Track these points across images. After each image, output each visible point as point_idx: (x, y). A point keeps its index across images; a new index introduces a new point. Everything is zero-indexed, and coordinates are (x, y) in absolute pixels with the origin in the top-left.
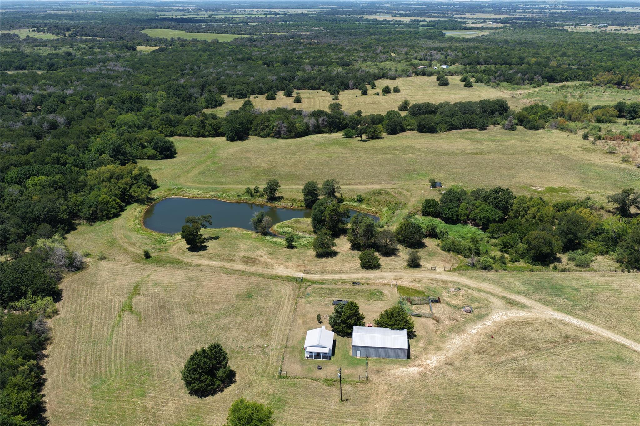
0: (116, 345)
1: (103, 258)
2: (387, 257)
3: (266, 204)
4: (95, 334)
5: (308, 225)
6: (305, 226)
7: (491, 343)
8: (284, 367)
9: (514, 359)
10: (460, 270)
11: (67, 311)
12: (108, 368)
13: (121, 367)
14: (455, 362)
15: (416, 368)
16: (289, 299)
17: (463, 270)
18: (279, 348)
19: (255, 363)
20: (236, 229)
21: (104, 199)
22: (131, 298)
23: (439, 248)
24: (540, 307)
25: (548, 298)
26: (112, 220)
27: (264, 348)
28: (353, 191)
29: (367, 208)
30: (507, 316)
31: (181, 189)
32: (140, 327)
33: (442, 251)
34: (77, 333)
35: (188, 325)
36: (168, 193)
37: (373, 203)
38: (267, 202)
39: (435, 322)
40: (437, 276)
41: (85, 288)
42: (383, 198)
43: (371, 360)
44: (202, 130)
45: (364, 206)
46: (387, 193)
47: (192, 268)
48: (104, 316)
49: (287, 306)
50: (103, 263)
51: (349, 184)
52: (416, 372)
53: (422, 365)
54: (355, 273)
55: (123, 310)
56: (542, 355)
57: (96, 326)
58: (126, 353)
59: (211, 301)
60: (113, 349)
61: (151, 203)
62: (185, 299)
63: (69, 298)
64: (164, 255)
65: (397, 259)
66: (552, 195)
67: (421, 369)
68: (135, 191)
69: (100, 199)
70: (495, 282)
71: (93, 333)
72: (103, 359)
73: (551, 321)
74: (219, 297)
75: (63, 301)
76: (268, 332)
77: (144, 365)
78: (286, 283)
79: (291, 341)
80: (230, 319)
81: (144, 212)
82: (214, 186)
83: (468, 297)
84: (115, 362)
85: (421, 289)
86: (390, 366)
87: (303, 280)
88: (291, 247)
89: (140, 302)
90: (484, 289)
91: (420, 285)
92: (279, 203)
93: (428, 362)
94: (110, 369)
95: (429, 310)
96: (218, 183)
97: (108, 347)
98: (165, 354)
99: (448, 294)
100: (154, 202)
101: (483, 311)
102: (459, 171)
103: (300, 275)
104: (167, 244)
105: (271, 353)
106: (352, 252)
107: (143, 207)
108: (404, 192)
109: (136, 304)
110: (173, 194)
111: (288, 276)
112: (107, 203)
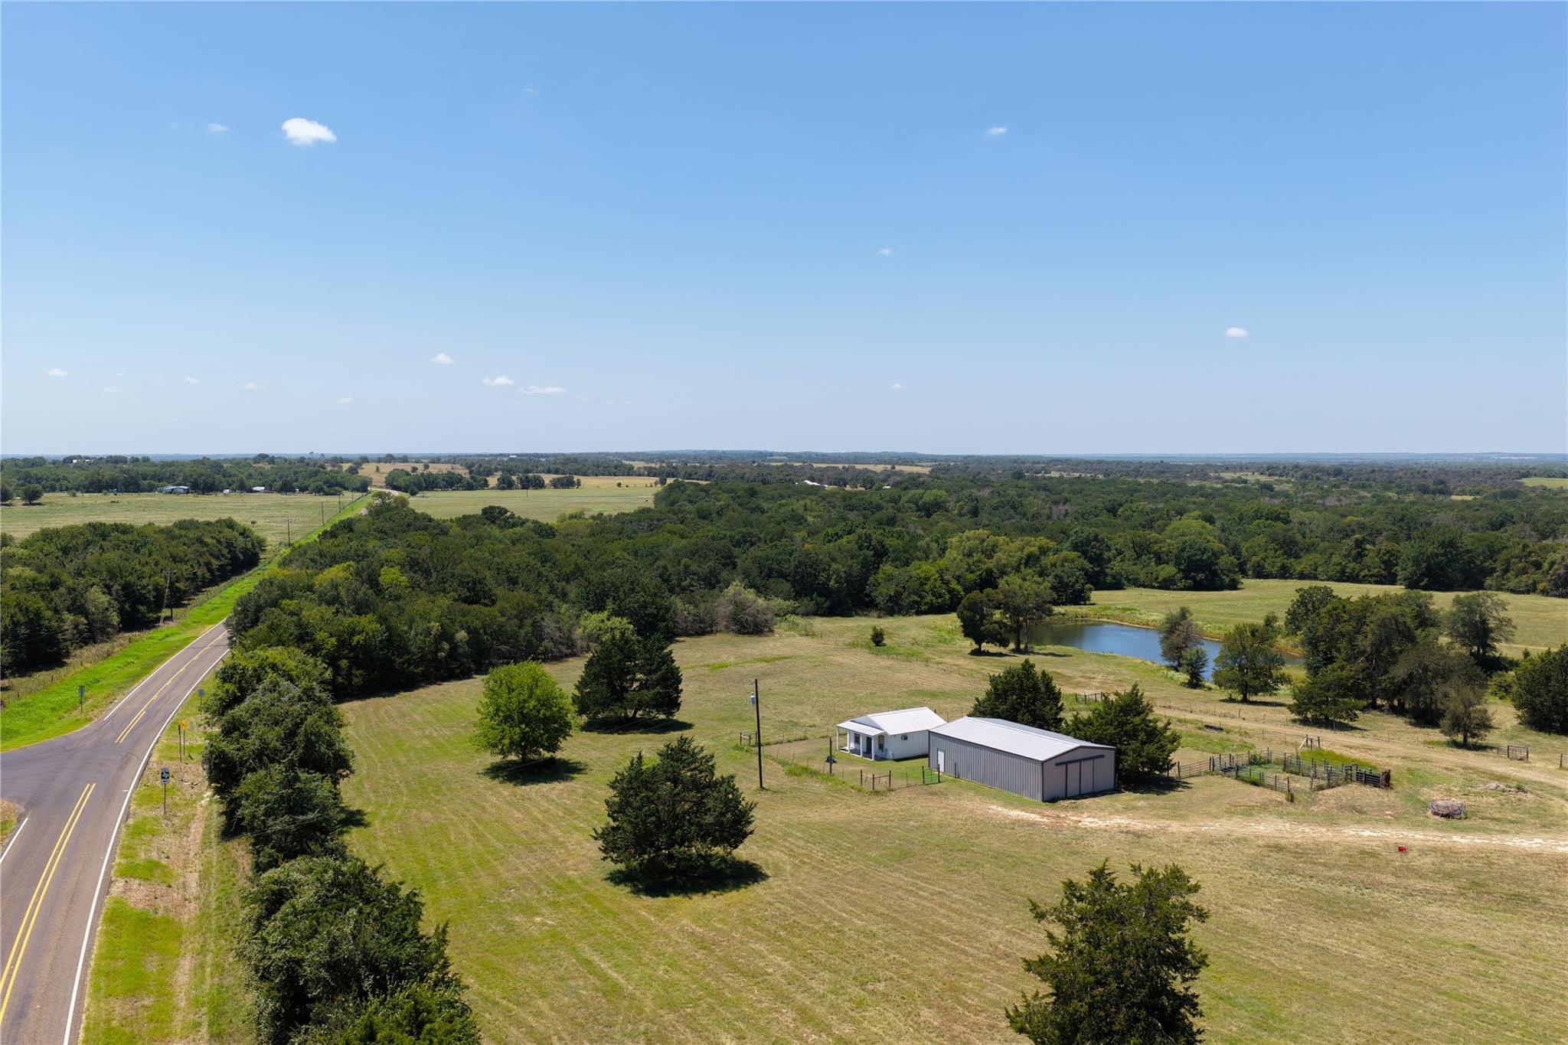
7: (1368, 853)
15: (1032, 816)
22: (746, 662)
44: (1352, 565)
53: (1059, 818)
67: (1042, 819)
93: (1090, 819)
99: (1453, 788)
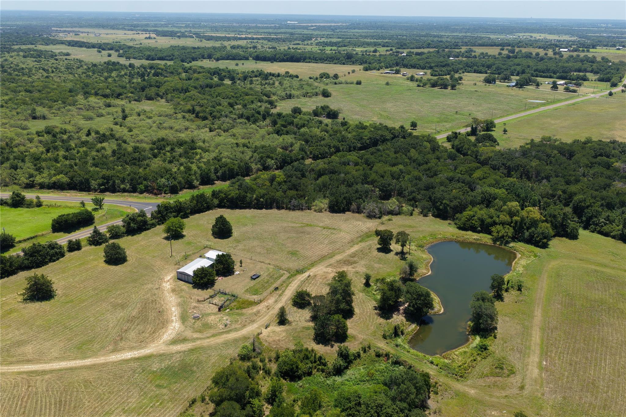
2: (310, 316)
7: (156, 309)
24: (163, 350)
25: (168, 362)
30: (172, 329)
40: (255, 325)
56: (123, 320)
65: (303, 319)
73: (143, 344)
91: (250, 312)
99: (224, 318)
101: (188, 323)
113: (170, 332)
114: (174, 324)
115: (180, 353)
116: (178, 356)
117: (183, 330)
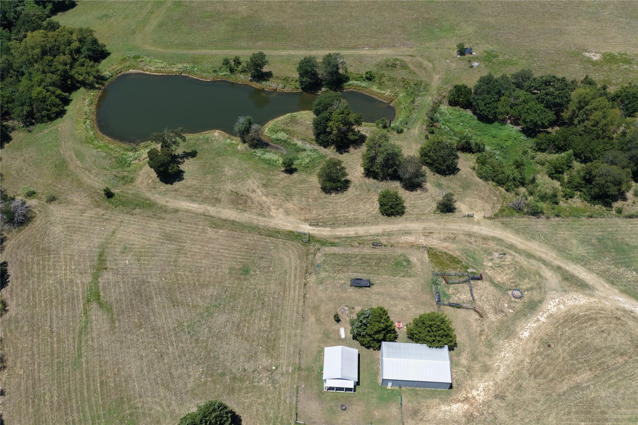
0: (87, 369)
1: (52, 199)
2: (412, 191)
3: (250, 83)
4: (58, 347)
5: (308, 129)
6: (304, 129)
7: (548, 356)
8: (300, 407)
9: (578, 386)
10: (502, 217)
11: (18, 305)
12: (81, 414)
13: (97, 412)
14: (507, 394)
15: (459, 405)
16: (295, 276)
17: (507, 216)
18: (290, 370)
19: (263, 400)
20: (216, 133)
21: (38, 94)
22: (96, 277)
23: (474, 174)
24: (604, 287)
25: (613, 269)
26: (55, 121)
27: (272, 371)
28: (360, 59)
29: (378, 91)
30: (564, 304)
31: (139, 57)
32: (114, 334)
33: (478, 179)
34: (34, 347)
35: (174, 329)
36: (123, 66)
37: (386, 82)
38: (251, 81)
39: (477, 317)
40: (475, 229)
41: (36, 259)
42: (399, 74)
43: (405, 392)
45: (375, 88)
46: (404, 66)
47: (168, 216)
48: (65, 314)
49: (295, 290)
50: (53, 207)
51: (354, 48)
52: (461, 413)
53: (466, 399)
54: (374, 224)
55: (89, 301)
56: (610, 378)
57: (58, 334)
58: (102, 383)
59: (198, 280)
60: (84, 376)
61: (103, 85)
62: (165, 278)
63: (17, 278)
64: (130, 190)
65: (423, 195)
66: (611, 70)
67: (466, 406)
68: (78, 73)
69: (34, 94)
70: (547, 240)
71: (55, 346)
72: (73, 395)
73: (619, 313)
74: (208, 273)
75: (10, 284)
76: (274, 340)
77: (126, 406)
78: (289, 243)
79: (304, 358)
80: (225, 316)
81: (95, 102)
82: (180, 52)
83: (516, 269)
84: (89, 402)
85: (457, 254)
86: (429, 401)
87: (309, 239)
88: (290, 170)
89: (109, 284)
90: (533, 252)
91: (454, 246)
92: (268, 83)
93: (475, 393)
94: (84, 415)
95: (469, 295)
96: (185, 45)
97: (78, 373)
98: (151, 384)
99: (490, 264)
100: (106, 83)
101: (536, 295)
102: (491, 20)
103: (306, 228)
104: (132, 167)
105: (283, 380)
106: (367, 180)
107: (93, 93)
108: (426, 63)
109: (104, 288)
110: (129, 67)
111: (291, 232)
112: (44, 100)
113: (570, 303)
114: (554, 310)
115: (589, 269)
116: (594, 267)
117: (554, 292)
